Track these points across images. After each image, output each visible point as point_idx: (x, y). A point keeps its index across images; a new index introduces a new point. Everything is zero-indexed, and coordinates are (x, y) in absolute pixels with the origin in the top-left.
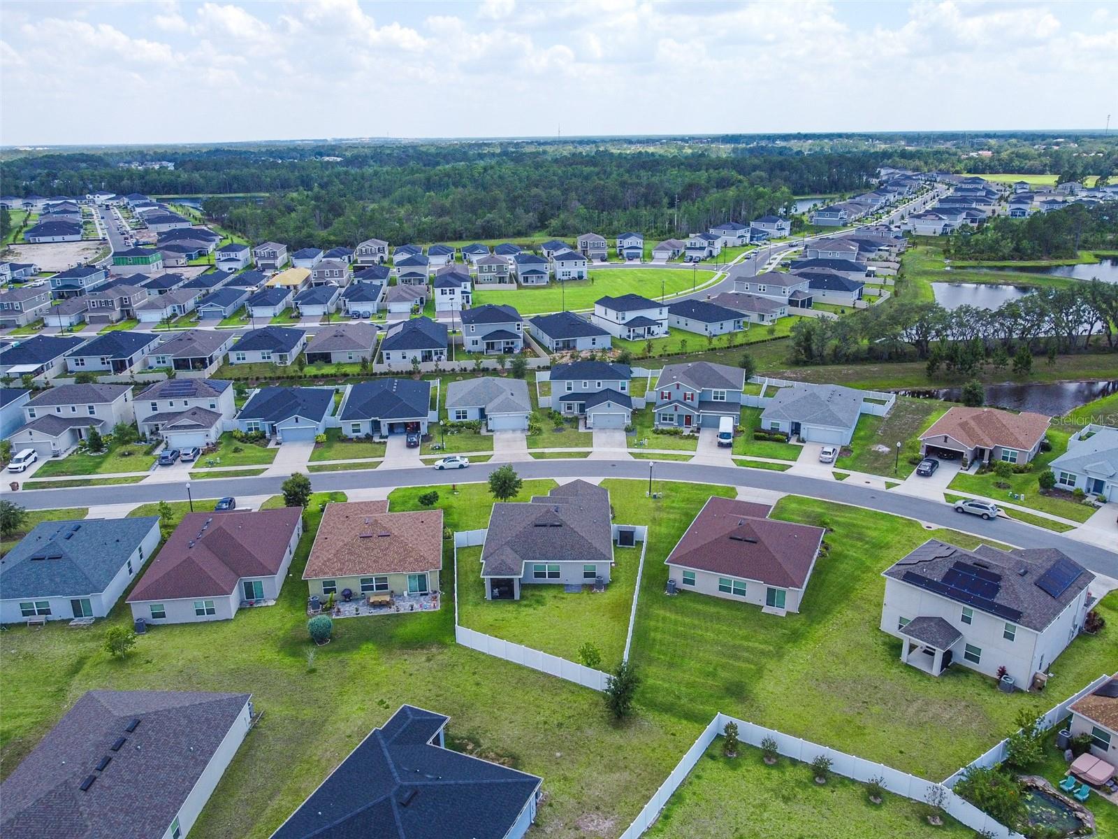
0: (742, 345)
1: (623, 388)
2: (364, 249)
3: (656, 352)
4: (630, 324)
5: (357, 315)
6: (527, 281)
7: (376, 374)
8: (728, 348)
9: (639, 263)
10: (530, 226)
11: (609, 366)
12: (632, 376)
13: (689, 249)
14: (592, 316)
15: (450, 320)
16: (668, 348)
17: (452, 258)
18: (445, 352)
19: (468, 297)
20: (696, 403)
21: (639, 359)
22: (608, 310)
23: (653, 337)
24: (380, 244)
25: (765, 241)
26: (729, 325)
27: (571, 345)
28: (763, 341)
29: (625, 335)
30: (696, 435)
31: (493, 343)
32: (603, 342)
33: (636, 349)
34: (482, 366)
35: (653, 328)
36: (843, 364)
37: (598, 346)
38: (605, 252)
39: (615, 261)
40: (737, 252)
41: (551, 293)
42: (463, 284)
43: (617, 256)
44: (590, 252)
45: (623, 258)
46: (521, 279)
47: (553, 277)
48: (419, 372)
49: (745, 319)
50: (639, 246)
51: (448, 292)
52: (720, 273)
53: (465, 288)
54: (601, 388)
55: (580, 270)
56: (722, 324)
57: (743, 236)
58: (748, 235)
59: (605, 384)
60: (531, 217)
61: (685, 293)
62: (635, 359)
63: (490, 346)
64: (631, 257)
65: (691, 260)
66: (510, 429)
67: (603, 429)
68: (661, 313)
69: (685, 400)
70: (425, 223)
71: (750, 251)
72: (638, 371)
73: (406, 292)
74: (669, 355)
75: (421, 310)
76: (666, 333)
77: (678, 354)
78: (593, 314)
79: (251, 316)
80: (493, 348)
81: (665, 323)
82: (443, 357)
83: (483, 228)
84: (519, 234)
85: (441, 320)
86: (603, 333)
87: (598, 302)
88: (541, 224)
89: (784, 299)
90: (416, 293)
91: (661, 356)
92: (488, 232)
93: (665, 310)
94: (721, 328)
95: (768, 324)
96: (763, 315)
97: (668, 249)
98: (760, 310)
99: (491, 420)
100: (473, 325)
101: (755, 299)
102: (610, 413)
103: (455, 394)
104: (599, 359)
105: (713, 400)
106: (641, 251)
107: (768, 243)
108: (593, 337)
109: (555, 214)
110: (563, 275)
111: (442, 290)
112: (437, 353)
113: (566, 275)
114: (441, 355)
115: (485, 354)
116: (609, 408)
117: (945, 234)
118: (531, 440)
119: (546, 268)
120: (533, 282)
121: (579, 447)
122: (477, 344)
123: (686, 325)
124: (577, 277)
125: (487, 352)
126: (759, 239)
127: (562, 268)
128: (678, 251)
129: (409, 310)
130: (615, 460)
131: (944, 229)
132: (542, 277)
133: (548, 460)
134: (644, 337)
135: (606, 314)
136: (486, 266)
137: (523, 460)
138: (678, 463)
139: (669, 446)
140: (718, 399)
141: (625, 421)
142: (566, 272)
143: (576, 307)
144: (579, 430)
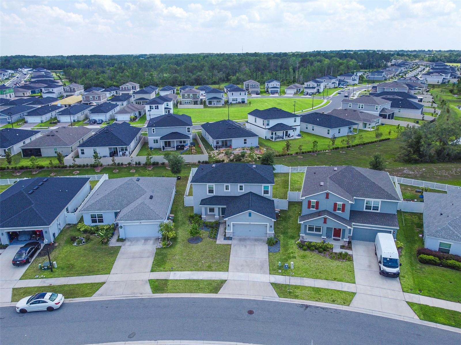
0: (357, 145)
1: (266, 192)
2: (124, 87)
3: (293, 151)
4: (273, 129)
5: (95, 122)
6: (211, 104)
7: (66, 167)
8: (348, 147)
9: (278, 96)
10: (220, 79)
11: (252, 169)
12: (274, 172)
13: (305, 88)
14: (246, 124)
16: (303, 148)
17: (174, 93)
20: (347, 215)
21: (280, 156)
22: (258, 119)
23: (289, 139)
24: (133, 85)
25: (346, 86)
26: (344, 131)
27: (228, 144)
28: (372, 143)
29: (269, 136)
30: (349, 252)
31: (169, 142)
32: (252, 142)
33: (278, 147)
34: (152, 161)
35: (290, 132)
36: (447, 162)
37: (249, 145)
38: (259, 90)
39: (264, 94)
40: (333, 91)
41: (223, 110)
42: (165, 103)
43: (265, 92)
44: (250, 90)
45: (269, 93)
46: (207, 103)
47: (227, 102)
48: (101, 165)
49: (355, 127)
50: (277, 86)
51: (154, 107)
52: (325, 101)
53: (168, 105)
54: (243, 192)
55: (243, 97)
56: (339, 130)
57: (335, 83)
58: (337, 82)
59: (248, 188)
60: (221, 75)
61: (308, 110)
62: (277, 156)
63: (167, 144)
64: (273, 93)
65: (307, 94)
66: (142, 238)
67: (242, 240)
68: (295, 121)
69: (335, 209)
70: (166, 77)
71: (339, 90)
72: (279, 168)
73: (129, 108)
74: (303, 153)
75: (137, 120)
76: (299, 135)
77: (310, 152)
78: (247, 122)
79: (26, 122)
80: (169, 146)
81: (298, 128)
82: (127, 153)
83: (196, 79)
84: (214, 83)
86: (252, 134)
87: (250, 114)
88: (227, 79)
89: (377, 113)
91: (297, 153)
92: (198, 82)
93: (298, 119)
94: (339, 132)
95: (369, 130)
96: (366, 124)
97: (294, 89)
98: (364, 120)
99: (121, 228)
100: (154, 128)
101: (359, 113)
102: (251, 223)
103: (98, 194)
104: (248, 156)
105: (365, 210)
106: (279, 90)
107: (348, 87)
108: (245, 138)
109: (234, 74)
110: (233, 101)
111: (150, 106)
112: (122, 150)
113: (235, 101)
114: (125, 151)
115: (162, 150)
116: (250, 217)
117: (443, 83)
118: (160, 257)
119: (222, 96)
120: (214, 104)
121: (212, 271)
122: (157, 142)
123: (313, 130)
124: (241, 101)
125: (164, 149)
126: (343, 85)
127: (232, 96)
128: (300, 90)
129: (130, 120)
130: (252, 298)
131: (443, 81)
132: (220, 101)
133: (168, 297)
134: (283, 139)
135: (255, 121)
136: (186, 95)
137: (136, 295)
138: (336, 310)
139: (320, 273)
140: (371, 209)
141: (268, 232)
142: (235, 99)
143: (238, 118)
144: (217, 240)
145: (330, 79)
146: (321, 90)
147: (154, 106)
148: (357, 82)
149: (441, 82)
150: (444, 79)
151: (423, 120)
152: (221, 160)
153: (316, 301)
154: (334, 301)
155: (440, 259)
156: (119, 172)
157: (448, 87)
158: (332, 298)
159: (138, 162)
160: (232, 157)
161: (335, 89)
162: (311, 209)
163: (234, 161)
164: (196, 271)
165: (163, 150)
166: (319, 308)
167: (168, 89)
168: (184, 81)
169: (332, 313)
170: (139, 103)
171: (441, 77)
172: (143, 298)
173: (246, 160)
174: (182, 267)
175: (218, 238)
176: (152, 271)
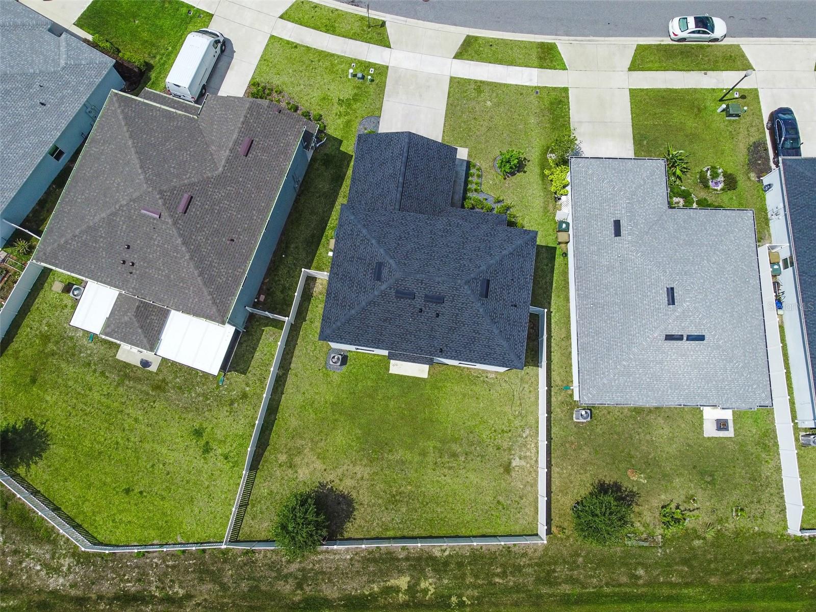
144: (466, 159)
164: (500, 84)
174: (521, 94)
175: (465, 164)
176: (566, 90)
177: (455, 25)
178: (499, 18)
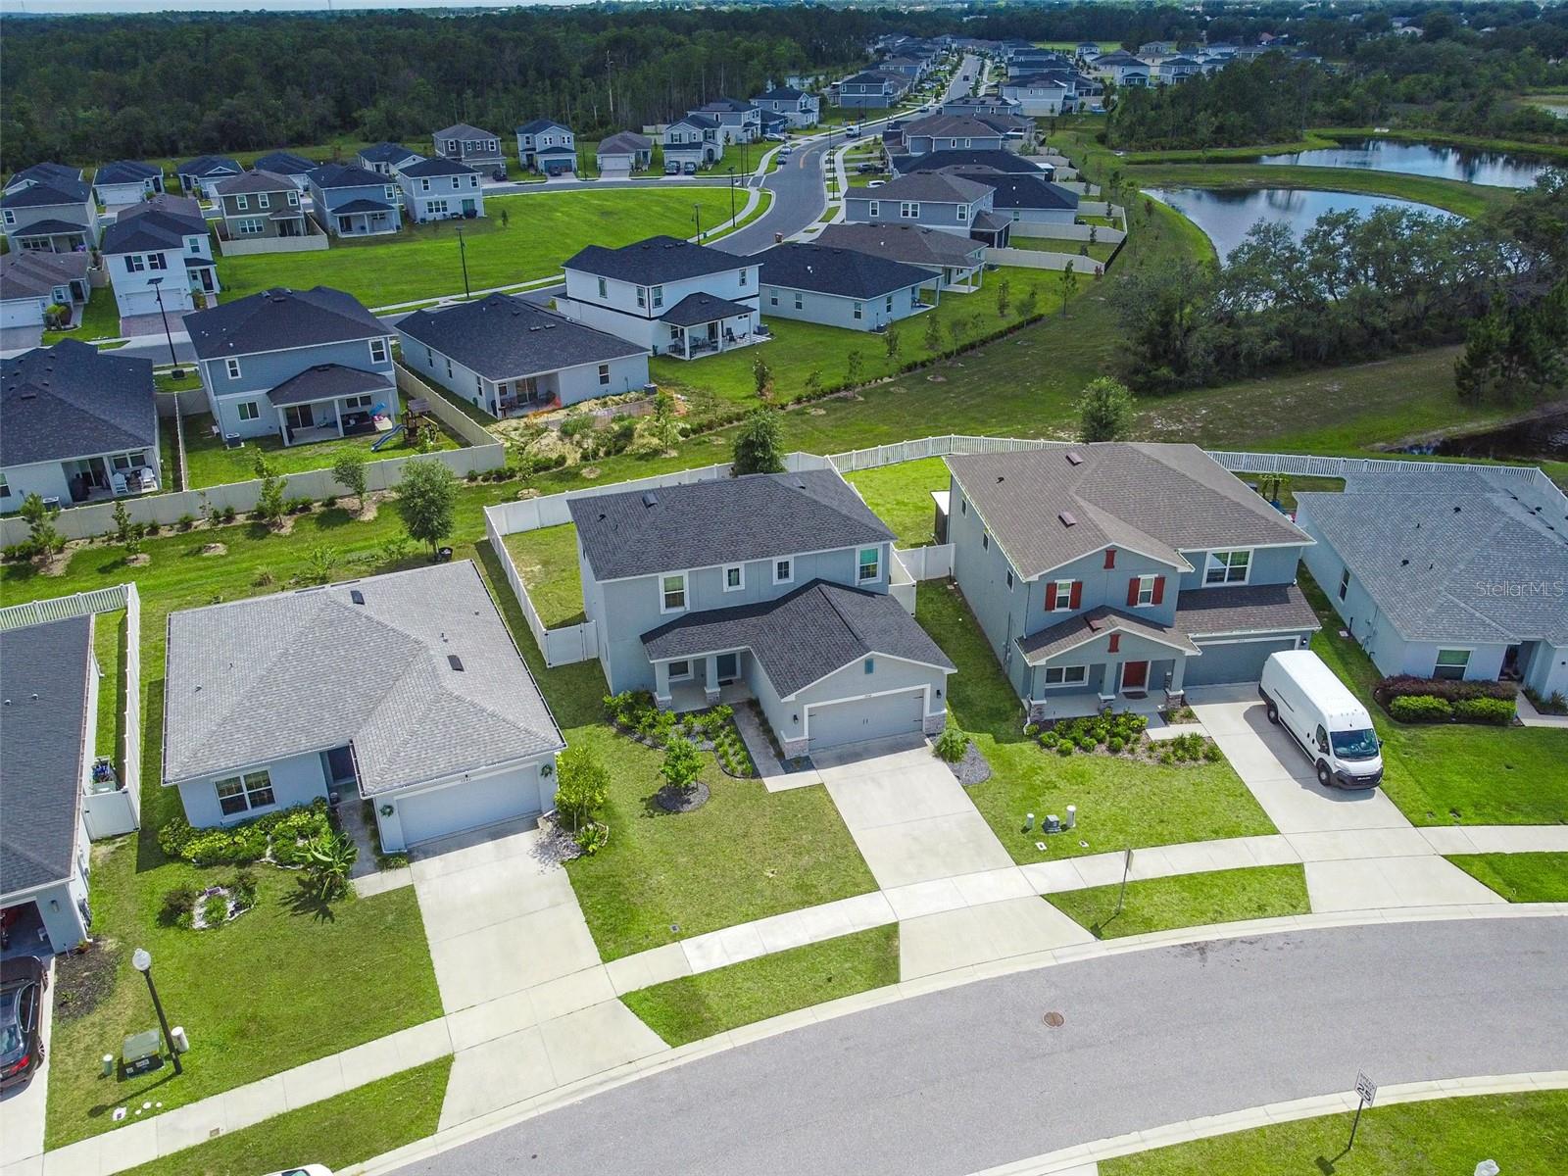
0: (966, 349)
1: (868, 571)
3: (782, 391)
6: (350, 228)
8: (940, 359)
9: (576, 181)
10: (322, 122)
13: (668, 147)
14: (560, 302)
15: (159, 339)
16: (821, 378)
17: (158, 190)
18: (155, 455)
19: (206, 273)
20: (1167, 607)
22: (611, 284)
23: (736, 346)
25: (787, 134)
26: (902, 302)
27: (541, 391)
29: (665, 343)
30: (1198, 730)
31: (306, 411)
32: (628, 373)
33: (720, 383)
35: (730, 321)
37: (616, 384)
38: (500, 162)
39: (524, 179)
40: (755, 156)
41: (415, 252)
42: (186, 239)
43: (524, 168)
45: (538, 173)
47: (407, 216)
48: (62, 545)
49: (927, 284)
50: (566, 145)
51: (146, 262)
52: (754, 193)
53: (195, 249)
54: (792, 581)
55: (468, 196)
57: (751, 124)
58: (758, 122)
59: (806, 567)
60: (322, 106)
61: (721, 232)
63: (300, 417)
64: (555, 170)
65: (678, 169)
66: (473, 824)
69: (1132, 600)
70: (87, 121)
71: (774, 151)
73: (25, 271)
74: (818, 396)
75: (77, 320)
76: (760, 331)
78: (564, 296)
80: (310, 423)
81: (756, 306)
82: (147, 476)
83: (221, 128)
84: (303, 140)
85: (138, 342)
87: (571, 263)
88: (345, 122)
89: (964, 231)
90: (54, 270)
91: (799, 399)
92: (232, 138)
93: (753, 272)
94: (890, 309)
95: (964, 289)
96: (950, 270)
97: (627, 152)
98: (945, 258)
99: (391, 813)
100: (234, 358)
101: (921, 235)
102: (874, 695)
103: (199, 688)
104: (645, 430)
105: (1204, 585)
106: (573, 157)
107: (793, 136)
108: (602, 362)
109: (368, 98)
110: (431, 211)
111: (128, 259)
112: (120, 464)
113: (438, 210)
114: (137, 468)
115: (287, 443)
116: (870, 675)
117: (1066, 112)
118: (599, 896)
119: (390, 195)
120: (363, 228)
121: (821, 900)
122: (255, 415)
123: (799, 306)
124: (461, 213)
125: (291, 437)
126: (775, 130)
127: (426, 195)
128: (645, 154)
129: (41, 322)
130: (1024, 968)
131: (1064, 104)
132: (383, 217)
133: (738, 1044)
134: (716, 348)
135: (603, 293)
136: (241, 197)
137: (613, 1073)
138: (1286, 935)
139: (1162, 821)
140: (1222, 580)
141: (927, 713)
142: (437, 203)
143: (492, 282)
144: (765, 780)
145: (736, 109)
146: (719, 154)
147: (144, 256)
148: (813, 118)
149: (1058, 107)
150: (1066, 97)
151: (1093, 242)
152: (554, 456)
153: (1214, 921)
154: (1261, 908)
155: (1451, 700)
156: (155, 564)
157: (1082, 124)
158: (1250, 900)
159: (222, 512)
160: (589, 444)
161: (755, 146)
162: (1057, 610)
163: (601, 454)
164: (765, 915)
165: (290, 441)
166: (1238, 945)
167: (133, 176)
168: (174, 134)
169: (1281, 949)
170: (36, 245)
171: (1058, 91)
172: (648, 1079)
173: (644, 446)
174: (709, 915)
175: (761, 769)
176: (607, 958)
177: (940, 992)
178: (847, 1049)
